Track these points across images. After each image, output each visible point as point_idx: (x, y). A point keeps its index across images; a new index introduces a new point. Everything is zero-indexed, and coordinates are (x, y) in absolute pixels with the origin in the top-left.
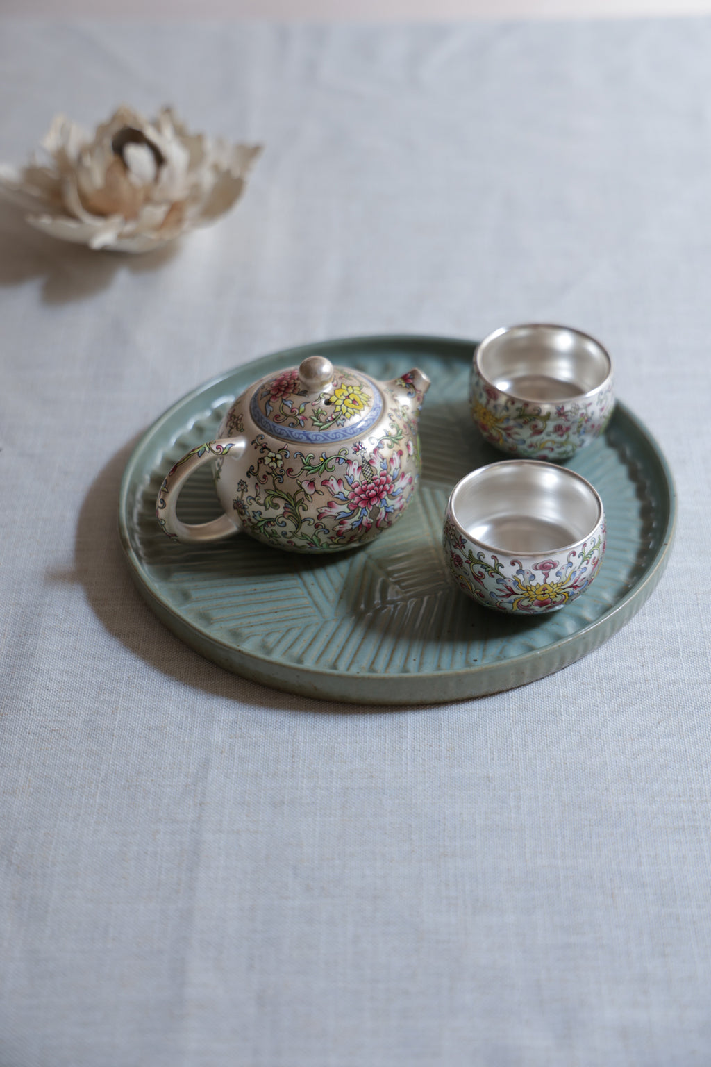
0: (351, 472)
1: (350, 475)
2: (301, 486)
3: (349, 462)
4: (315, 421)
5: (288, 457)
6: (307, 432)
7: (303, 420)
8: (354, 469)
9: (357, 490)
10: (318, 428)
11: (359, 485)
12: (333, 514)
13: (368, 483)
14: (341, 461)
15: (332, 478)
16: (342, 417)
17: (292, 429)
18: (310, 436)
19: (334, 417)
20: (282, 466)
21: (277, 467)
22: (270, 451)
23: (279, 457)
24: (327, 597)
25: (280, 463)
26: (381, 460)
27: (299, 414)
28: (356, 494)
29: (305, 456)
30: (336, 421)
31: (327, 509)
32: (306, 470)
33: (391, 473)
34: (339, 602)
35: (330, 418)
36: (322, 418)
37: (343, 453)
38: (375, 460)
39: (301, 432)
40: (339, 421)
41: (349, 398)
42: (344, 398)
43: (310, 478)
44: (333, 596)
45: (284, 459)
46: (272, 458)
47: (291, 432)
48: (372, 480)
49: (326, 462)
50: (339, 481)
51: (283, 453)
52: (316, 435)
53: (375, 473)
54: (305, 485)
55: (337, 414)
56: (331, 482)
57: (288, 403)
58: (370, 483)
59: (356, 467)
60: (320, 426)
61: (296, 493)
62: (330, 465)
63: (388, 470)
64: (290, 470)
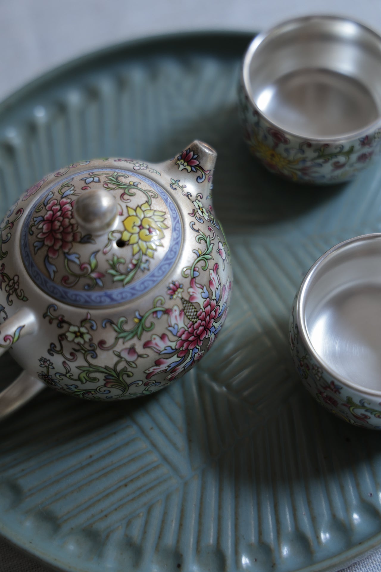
0: (173, 322)
1: (173, 324)
2: (119, 356)
3: (167, 312)
4: (114, 276)
5: (95, 328)
6: (109, 292)
7: (99, 278)
8: (176, 317)
9: (183, 337)
10: (120, 284)
11: (186, 330)
12: (164, 368)
13: (193, 323)
14: (159, 315)
15: (154, 336)
16: (144, 258)
17: (89, 293)
18: (114, 296)
19: (134, 262)
20: (91, 340)
21: (85, 342)
22: (70, 324)
23: (83, 330)
24: (174, 445)
25: (87, 337)
26: (201, 291)
27: (92, 271)
28: (184, 341)
29: (115, 321)
30: (139, 267)
31: (155, 368)
32: (122, 337)
33: (214, 297)
34: (190, 448)
35: (131, 266)
36: (122, 268)
37: (158, 304)
38: (195, 295)
39: (102, 293)
40: (143, 266)
41: (143, 228)
42: (137, 229)
43: (128, 345)
44: (180, 440)
45: (91, 332)
46: (75, 333)
47: (89, 297)
48: (198, 317)
49: (143, 321)
50: (163, 337)
51: (88, 325)
52: (121, 293)
53: (198, 309)
54: (125, 355)
55: (137, 257)
56: (154, 342)
57: (73, 257)
58: (196, 322)
59: (177, 313)
60: (122, 281)
61: (116, 364)
62: (148, 324)
63: (210, 296)
64: (102, 343)
